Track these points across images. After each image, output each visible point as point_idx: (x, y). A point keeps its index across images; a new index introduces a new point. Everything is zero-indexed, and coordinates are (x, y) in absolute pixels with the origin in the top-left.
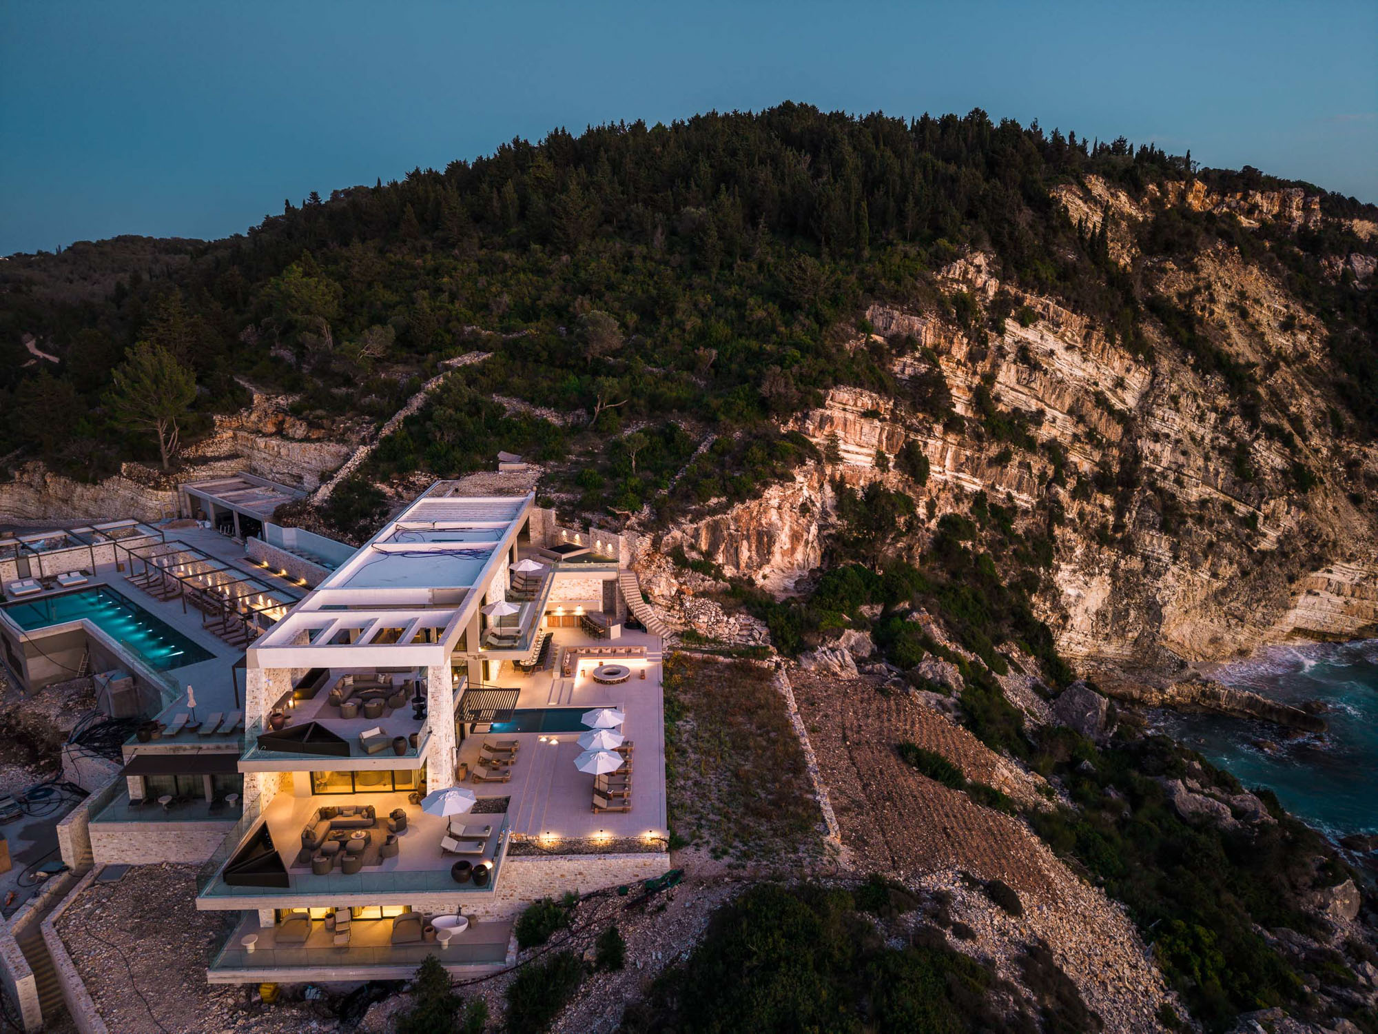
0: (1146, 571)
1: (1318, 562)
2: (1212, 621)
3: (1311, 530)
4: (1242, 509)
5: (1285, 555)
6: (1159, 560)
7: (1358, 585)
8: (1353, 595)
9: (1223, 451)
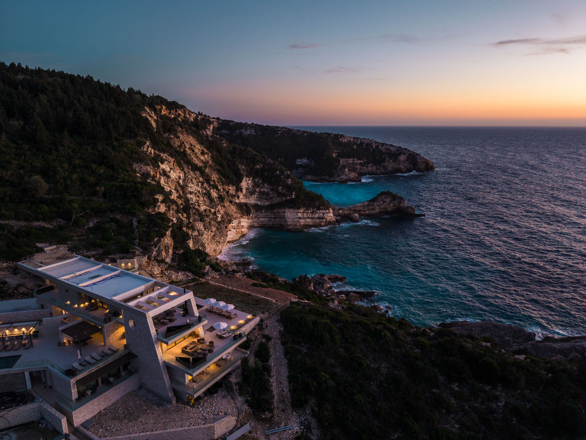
0: (199, 235)
1: (230, 221)
2: (213, 245)
3: (227, 213)
4: (213, 210)
5: (223, 221)
6: (202, 230)
7: (238, 225)
8: (237, 229)
9: (205, 194)
